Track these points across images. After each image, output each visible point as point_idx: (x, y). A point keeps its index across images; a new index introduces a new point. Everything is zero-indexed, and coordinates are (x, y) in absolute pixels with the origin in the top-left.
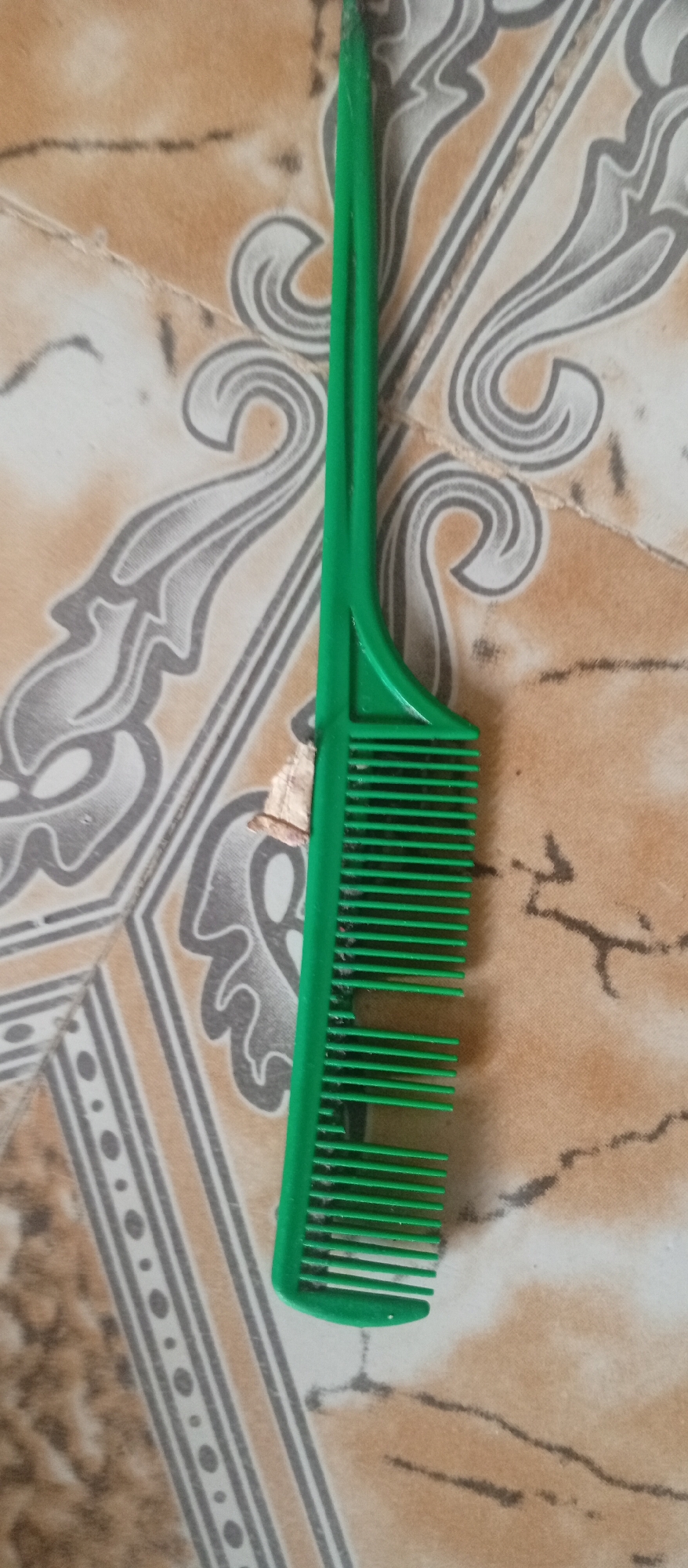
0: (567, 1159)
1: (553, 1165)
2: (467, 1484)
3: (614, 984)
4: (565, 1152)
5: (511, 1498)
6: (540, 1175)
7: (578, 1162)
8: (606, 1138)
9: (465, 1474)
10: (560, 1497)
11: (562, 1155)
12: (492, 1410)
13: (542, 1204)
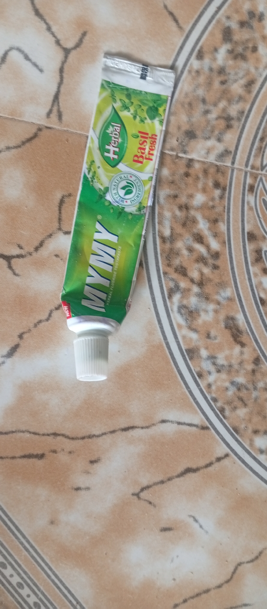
0: (21, 336)
1: (17, 340)
2: (24, 457)
3: (17, 272)
4: (19, 334)
5: (41, 456)
6: (13, 345)
7: (25, 336)
8: (32, 325)
9: (22, 454)
10: (58, 450)
11: (19, 336)
12: (24, 429)
13: (17, 355)
